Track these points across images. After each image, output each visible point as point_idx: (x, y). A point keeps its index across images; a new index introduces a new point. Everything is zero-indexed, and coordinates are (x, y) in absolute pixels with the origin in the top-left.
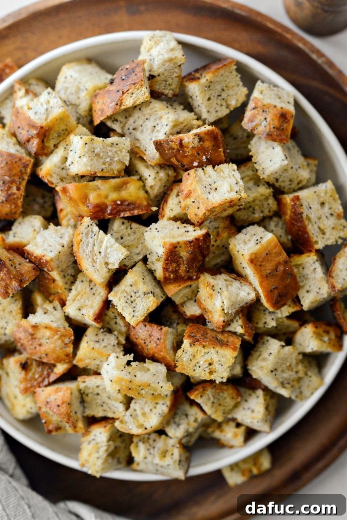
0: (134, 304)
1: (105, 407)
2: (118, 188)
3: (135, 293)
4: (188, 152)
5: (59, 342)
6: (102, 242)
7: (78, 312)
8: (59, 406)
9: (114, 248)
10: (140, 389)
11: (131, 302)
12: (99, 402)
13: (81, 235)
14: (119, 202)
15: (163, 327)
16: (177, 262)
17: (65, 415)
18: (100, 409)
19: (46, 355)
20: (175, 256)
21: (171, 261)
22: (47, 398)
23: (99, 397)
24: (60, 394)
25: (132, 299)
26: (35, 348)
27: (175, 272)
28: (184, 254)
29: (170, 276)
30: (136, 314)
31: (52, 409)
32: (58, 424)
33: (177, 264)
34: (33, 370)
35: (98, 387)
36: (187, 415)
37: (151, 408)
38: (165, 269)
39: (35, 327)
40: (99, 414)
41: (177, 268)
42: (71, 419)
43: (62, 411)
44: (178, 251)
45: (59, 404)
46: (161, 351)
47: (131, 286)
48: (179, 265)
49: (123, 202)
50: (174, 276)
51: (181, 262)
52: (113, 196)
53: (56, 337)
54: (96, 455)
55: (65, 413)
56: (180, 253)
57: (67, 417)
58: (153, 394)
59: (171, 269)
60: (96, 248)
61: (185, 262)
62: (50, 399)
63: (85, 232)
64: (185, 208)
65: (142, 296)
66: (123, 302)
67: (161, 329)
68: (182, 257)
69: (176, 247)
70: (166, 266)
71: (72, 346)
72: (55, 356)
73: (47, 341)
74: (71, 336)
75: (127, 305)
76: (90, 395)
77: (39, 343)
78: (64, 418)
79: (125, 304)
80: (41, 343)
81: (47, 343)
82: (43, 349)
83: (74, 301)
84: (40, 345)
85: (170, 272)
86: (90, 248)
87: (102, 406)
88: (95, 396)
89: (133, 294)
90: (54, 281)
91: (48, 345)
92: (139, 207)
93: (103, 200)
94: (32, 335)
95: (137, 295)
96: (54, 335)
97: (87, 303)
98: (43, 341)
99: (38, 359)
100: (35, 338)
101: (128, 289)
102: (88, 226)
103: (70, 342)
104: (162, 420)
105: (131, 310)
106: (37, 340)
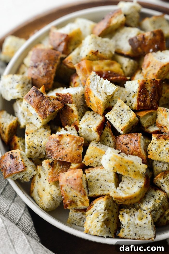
0: (121, 117)
1: (103, 188)
2: (109, 65)
3: (122, 110)
4: (147, 42)
5: (75, 145)
6: (102, 84)
7: (87, 127)
8: (75, 179)
9: (109, 85)
10: (127, 165)
11: (119, 115)
12: (99, 185)
13: (90, 80)
14: (109, 72)
15: (138, 133)
16: (145, 94)
17: (79, 186)
18: (100, 189)
19: (66, 155)
20: (144, 89)
21: (142, 92)
22: (67, 177)
23: (98, 182)
24: (75, 174)
25: (121, 114)
26: (59, 151)
27: (144, 101)
28: (149, 88)
29: (141, 104)
30: (123, 122)
31: (70, 182)
32: (72, 199)
33: (146, 95)
34: (57, 168)
35: (98, 175)
36: (153, 197)
37: (132, 185)
38: (139, 99)
39: (61, 136)
40: (99, 193)
41: (146, 99)
42: (82, 188)
43: (77, 182)
44: (147, 86)
45: (75, 178)
46: (138, 148)
47: (120, 106)
48: (146, 97)
49: (112, 72)
50: (143, 104)
51: (148, 94)
52: (106, 68)
53: (73, 142)
54: (97, 220)
55: (79, 184)
56: (147, 88)
57: (80, 187)
58: (135, 171)
59: (142, 99)
60: (99, 86)
61: (150, 94)
62: (69, 177)
63: (92, 78)
64: (146, 76)
65: (126, 111)
66: (115, 116)
67: (137, 135)
68: (148, 91)
69: (145, 83)
70: (139, 97)
71: (83, 149)
72: (71, 156)
73: (68, 145)
74: (82, 141)
75: (117, 117)
76: (93, 181)
77: (62, 147)
78: (78, 187)
79: (116, 117)
80: (63, 147)
81: (67, 147)
82: (64, 151)
83: (84, 122)
84: (63, 149)
85: (141, 101)
86: (95, 86)
87: (101, 187)
88: (96, 181)
89: (121, 111)
90: (72, 111)
91: (68, 148)
92: (120, 75)
93: (101, 69)
94: (58, 142)
95: (123, 111)
96: (72, 141)
97: (92, 123)
98: (65, 146)
99: (60, 160)
100: (60, 145)
101: (118, 109)
102: (94, 76)
103: (81, 145)
104: (141, 190)
105: (120, 120)
106: (61, 145)
